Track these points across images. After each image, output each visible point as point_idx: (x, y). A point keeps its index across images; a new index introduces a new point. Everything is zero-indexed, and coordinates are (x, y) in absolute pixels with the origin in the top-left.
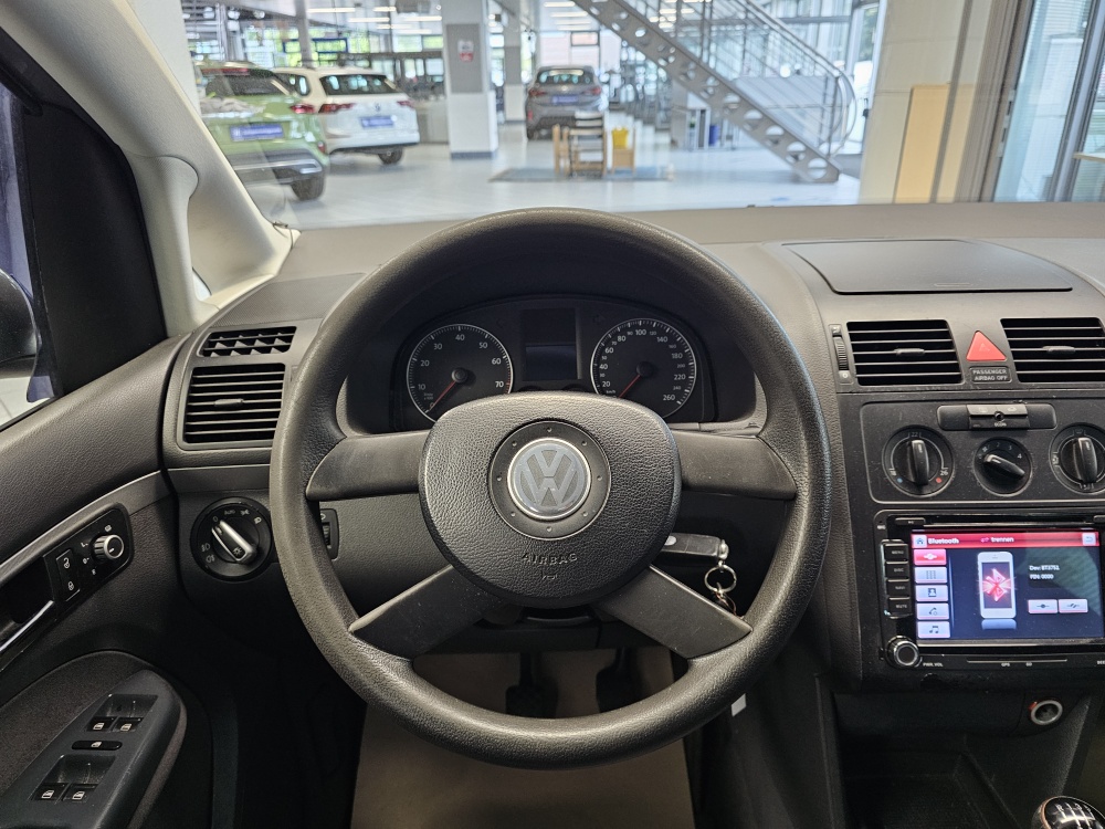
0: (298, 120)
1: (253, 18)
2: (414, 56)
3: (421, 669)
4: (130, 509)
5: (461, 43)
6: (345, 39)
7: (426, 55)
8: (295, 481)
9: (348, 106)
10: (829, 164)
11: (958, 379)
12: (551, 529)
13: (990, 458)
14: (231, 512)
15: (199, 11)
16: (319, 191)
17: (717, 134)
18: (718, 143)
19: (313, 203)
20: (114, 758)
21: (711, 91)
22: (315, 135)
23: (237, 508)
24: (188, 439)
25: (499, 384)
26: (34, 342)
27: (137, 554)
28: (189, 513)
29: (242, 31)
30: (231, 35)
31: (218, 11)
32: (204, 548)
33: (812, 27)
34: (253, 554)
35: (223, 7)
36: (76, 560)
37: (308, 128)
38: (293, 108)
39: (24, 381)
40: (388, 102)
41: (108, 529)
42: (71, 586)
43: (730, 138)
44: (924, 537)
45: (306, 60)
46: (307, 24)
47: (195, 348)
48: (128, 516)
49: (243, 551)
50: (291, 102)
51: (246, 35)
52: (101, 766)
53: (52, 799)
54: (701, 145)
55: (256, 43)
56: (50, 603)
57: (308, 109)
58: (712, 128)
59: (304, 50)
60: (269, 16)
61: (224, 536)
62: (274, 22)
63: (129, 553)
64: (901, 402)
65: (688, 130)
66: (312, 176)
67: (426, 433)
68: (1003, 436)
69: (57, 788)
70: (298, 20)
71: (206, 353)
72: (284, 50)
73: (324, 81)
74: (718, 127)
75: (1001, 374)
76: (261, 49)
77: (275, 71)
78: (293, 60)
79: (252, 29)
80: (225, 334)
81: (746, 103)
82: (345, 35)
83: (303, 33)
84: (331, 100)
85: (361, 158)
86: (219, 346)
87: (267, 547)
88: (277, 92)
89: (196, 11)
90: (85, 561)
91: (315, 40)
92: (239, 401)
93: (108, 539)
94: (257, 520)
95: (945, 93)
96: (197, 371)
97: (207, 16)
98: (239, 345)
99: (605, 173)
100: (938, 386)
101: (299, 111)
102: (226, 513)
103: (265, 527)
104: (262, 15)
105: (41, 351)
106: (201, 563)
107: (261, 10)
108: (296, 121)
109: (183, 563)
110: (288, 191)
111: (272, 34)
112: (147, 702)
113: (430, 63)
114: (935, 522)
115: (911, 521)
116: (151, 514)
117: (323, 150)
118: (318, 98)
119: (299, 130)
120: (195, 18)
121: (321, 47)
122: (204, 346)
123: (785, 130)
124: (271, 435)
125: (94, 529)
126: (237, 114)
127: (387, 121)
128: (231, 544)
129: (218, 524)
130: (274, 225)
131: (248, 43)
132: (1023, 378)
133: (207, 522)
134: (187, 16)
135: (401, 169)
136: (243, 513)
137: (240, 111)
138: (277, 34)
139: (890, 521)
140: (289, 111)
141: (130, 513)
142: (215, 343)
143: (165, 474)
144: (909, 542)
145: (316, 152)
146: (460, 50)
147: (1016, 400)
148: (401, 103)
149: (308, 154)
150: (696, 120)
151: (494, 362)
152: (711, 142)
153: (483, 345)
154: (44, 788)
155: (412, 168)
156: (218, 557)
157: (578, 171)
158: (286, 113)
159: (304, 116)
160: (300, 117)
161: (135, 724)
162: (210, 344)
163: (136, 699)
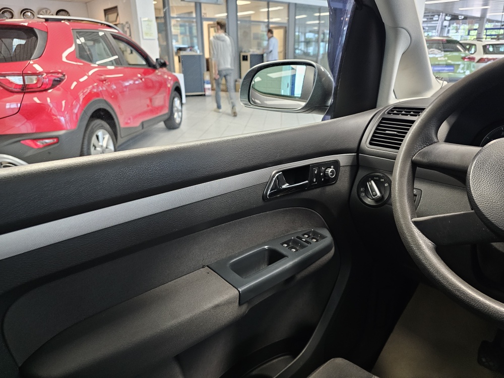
0: (464, 64)
1: (458, 19)
4: (342, 164)
14: (377, 178)
15: (432, 17)
20: (307, 246)
23: (380, 177)
24: (371, 144)
26: (330, 102)
27: (338, 182)
28: (361, 174)
29: (449, 26)
30: (443, 27)
31: (440, 16)
32: (362, 189)
34: (380, 197)
35: (444, 14)
36: (319, 172)
38: (464, 58)
39: (322, 116)
41: (332, 167)
42: (315, 180)
45: (479, 38)
46: (485, 20)
47: (386, 110)
48: (340, 166)
49: (376, 195)
50: (463, 55)
51: (451, 28)
52: (303, 247)
53: (286, 247)
55: (455, 31)
56: (307, 181)
57: (472, 59)
59: (479, 34)
60: (466, 18)
61: (371, 186)
62: (467, 21)
63: (336, 179)
69: (288, 245)
70: (481, 19)
71: (388, 113)
72: (469, 34)
73: (484, 47)
76: (457, 34)
77: (461, 42)
78: (471, 39)
79: (455, 25)
80: (399, 108)
83: (481, 26)
84: (485, 56)
87: (386, 197)
88: (458, 50)
89: (430, 17)
90: (322, 174)
91: (486, 29)
92: (396, 133)
93: (331, 169)
94: (386, 185)
96: (383, 119)
97: (434, 19)
98: (404, 112)
101: (466, 60)
102: (375, 178)
103: (388, 188)
104: (463, 17)
105: (331, 106)
106: (359, 196)
107: (462, 15)
109: (352, 193)
111: (464, 27)
112: (323, 237)
116: (348, 169)
118: (479, 55)
119: (463, 69)
120: (429, 20)
121: (489, 32)
122: (389, 111)
125: (327, 165)
126: (434, 56)
128: (373, 190)
129: (370, 181)
130: (436, 78)
131: (451, 31)
133: (367, 179)
134: (425, 20)
136: (382, 180)
137: (436, 54)
138: (467, 27)
140: (461, 59)
141: (341, 165)
142: (394, 111)
143: (358, 155)
154: (285, 243)
156: (366, 194)
158: (458, 61)
159: (468, 62)
160: (466, 63)
161: (317, 241)
162: (392, 110)
163: (320, 234)
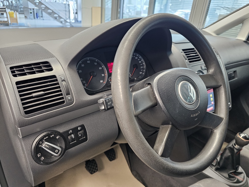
10: (70, 24)
11: (201, 60)
14: (47, 137)
17: (38, 15)
18: (39, 18)
21: (37, 4)
25: (103, 75)
32: (39, 156)
43: (42, 17)
54: (34, 18)
58: (36, 14)
65: (30, 14)
74: (38, 14)
81: (47, 8)
86: (17, 72)
94: (58, 137)
95: (100, 9)
99: (9, 24)
123: (58, 15)
136: (51, 136)
150: (32, 11)
151: (99, 68)
152: (37, 18)
153: (96, 64)
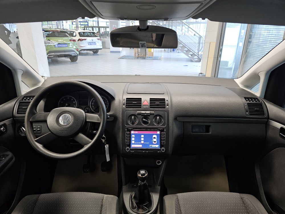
2: (104, 27)
3: (45, 147)
5: (114, 25)
6: (88, 22)
7: (106, 27)
8: (28, 119)
9: (85, 39)
10: (198, 57)
11: (141, 107)
12: (64, 127)
13: (144, 120)
16: (76, 60)
18: (175, 51)
19: (75, 62)
22: (76, 47)
24: (17, 113)
25: (74, 106)
27: (8, 132)
28: (17, 125)
33: (199, 24)
37: (74, 45)
38: (70, 40)
40: (95, 39)
41: (3, 127)
44: (133, 132)
45: (77, 27)
47: (21, 98)
48: (7, 125)
49: (25, 132)
50: (70, 39)
57: (74, 41)
61: (23, 129)
63: (6, 131)
64: (132, 111)
66: (75, 56)
67: (49, 113)
68: (146, 116)
71: (22, 100)
72: (73, 24)
73: (79, 33)
75: (147, 107)
76: (66, 23)
80: (29, 97)
82: (87, 21)
84: (81, 38)
85: (88, 52)
86: (25, 99)
88: (67, 36)
91: (80, 22)
92: (25, 108)
93: (2, 128)
96: (20, 103)
98: (28, 98)
99: (146, 57)
100: (137, 108)
106: (19, 134)
108: (71, 44)
109: (16, 133)
110: (69, 60)
112: (8, 155)
113: (107, 29)
114: (134, 129)
115: (131, 129)
116: (11, 125)
117: (77, 50)
118: (78, 37)
119: (72, 45)
121: (82, 23)
123: (188, 49)
124: (25, 113)
127: (95, 43)
129: (22, 127)
130: (42, 76)
131: (64, 22)
132: (150, 107)
133: (20, 127)
135: (98, 55)
139: (127, 129)
143: (13, 119)
144: (130, 132)
145: (76, 51)
146: (113, 27)
147: (149, 111)
148: (98, 39)
149: (73, 51)
151: (74, 102)
153: (72, 99)
155: (101, 55)
156: (21, 133)
157: (140, 57)
159: (73, 42)
160: (72, 42)
161: (5, 158)
162: (23, 98)
163: (6, 155)
